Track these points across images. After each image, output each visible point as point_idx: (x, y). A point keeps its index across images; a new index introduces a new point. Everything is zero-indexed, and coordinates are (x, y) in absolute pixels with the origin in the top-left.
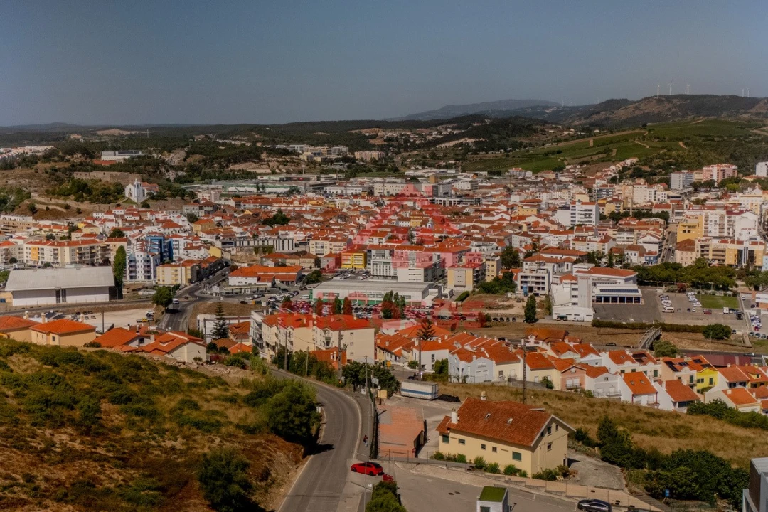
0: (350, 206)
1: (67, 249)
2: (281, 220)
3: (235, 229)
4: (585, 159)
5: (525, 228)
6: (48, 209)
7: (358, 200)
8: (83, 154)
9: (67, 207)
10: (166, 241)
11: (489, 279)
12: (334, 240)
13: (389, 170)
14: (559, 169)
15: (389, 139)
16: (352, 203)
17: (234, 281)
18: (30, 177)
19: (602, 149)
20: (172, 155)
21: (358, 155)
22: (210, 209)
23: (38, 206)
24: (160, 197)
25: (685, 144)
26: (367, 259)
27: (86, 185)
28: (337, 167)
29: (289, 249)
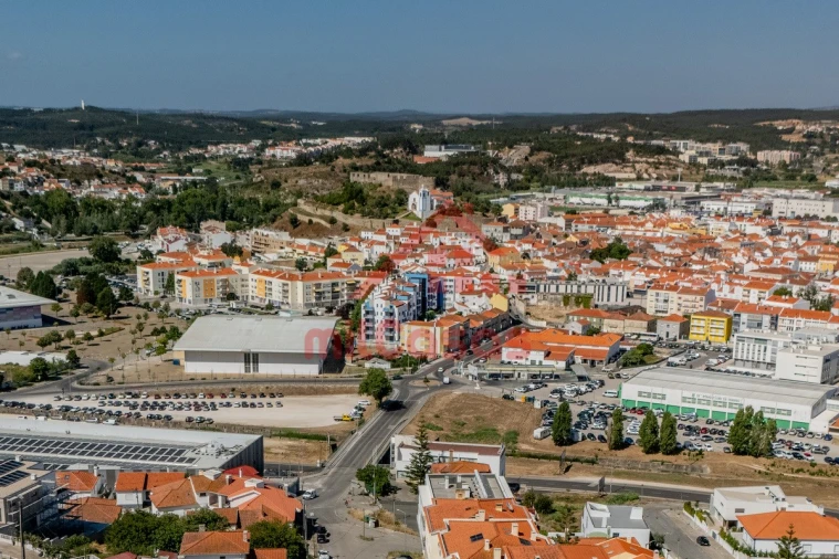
0: (729, 233)
1: (300, 284)
2: (619, 252)
3: (547, 263)
6: (310, 221)
7: (743, 223)
8: (405, 149)
9: (333, 221)
10: (434, 281)
12: (686, 291)
13: (803, 178)
15: (810, 135)
16: (733, 228)
17: (509, 355)
20: (513, 151)
21: (761, 156)
22: (519, 231)
23: (300, 217)
26: (732, 326)
27: (361, 191)
28: (728, 172)
29: (617, 299)
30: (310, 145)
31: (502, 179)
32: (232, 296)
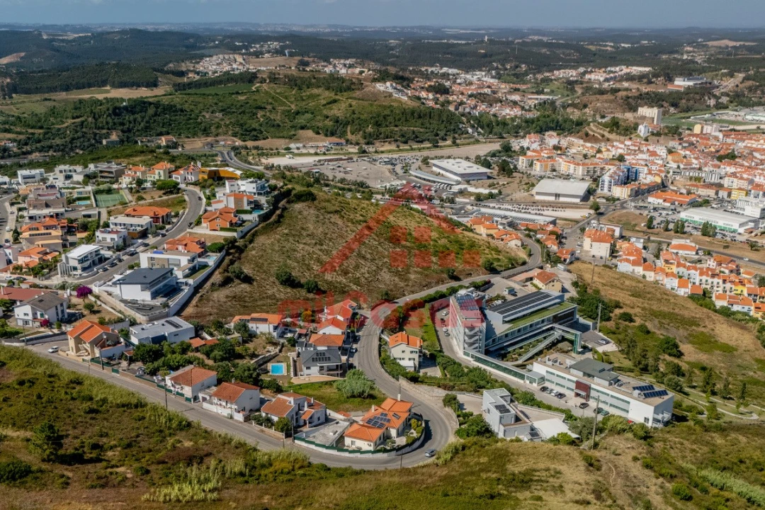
1: (581, 168)
2: (731, 156)
3: (694, 161)
6: (593, 135)
9: (603, 136)
10: (634, 169)
12: (745, 179)
17: (650, 199)
20: (733, 79)
23: (590, 133)
24: (658, 134)
26: (747, 196)
27: (618, 123)
29: (713, 179)
30: (611, 72)
31: (712, 102)
32: (554, 170)
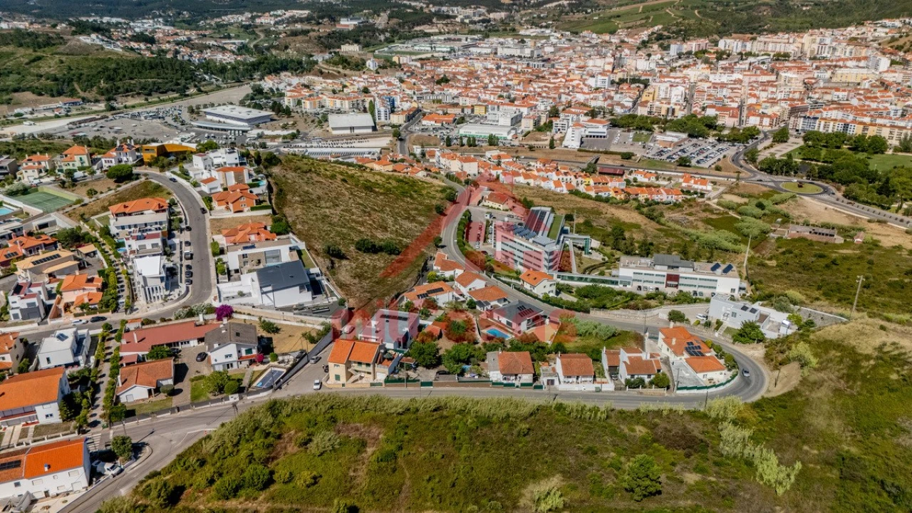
1: (347, 102)
2: (444, 80)
3: (422, 87)
4: (631, 24)
5: (571, 89)
6: (329, 72)
8: (329, 19)
9: (339, 72)
10: (391, 95)
11: (542, 123)
12: (472, 97)
13: (510, 29)
14: (613, 32)
17: (424, 122)
18: (308, 42)
19: (644, 16)
20: (380, 18)
21: (492, 16)
22: (409, 74)
23: (323, 70)
24: (384, 67)
25: (699, 12)
26: (486, 110)
27: (346, 60)
28: (478, 27)
29: (449, 100)
31: (382, 37)
32: (323, 107)
